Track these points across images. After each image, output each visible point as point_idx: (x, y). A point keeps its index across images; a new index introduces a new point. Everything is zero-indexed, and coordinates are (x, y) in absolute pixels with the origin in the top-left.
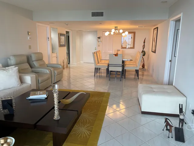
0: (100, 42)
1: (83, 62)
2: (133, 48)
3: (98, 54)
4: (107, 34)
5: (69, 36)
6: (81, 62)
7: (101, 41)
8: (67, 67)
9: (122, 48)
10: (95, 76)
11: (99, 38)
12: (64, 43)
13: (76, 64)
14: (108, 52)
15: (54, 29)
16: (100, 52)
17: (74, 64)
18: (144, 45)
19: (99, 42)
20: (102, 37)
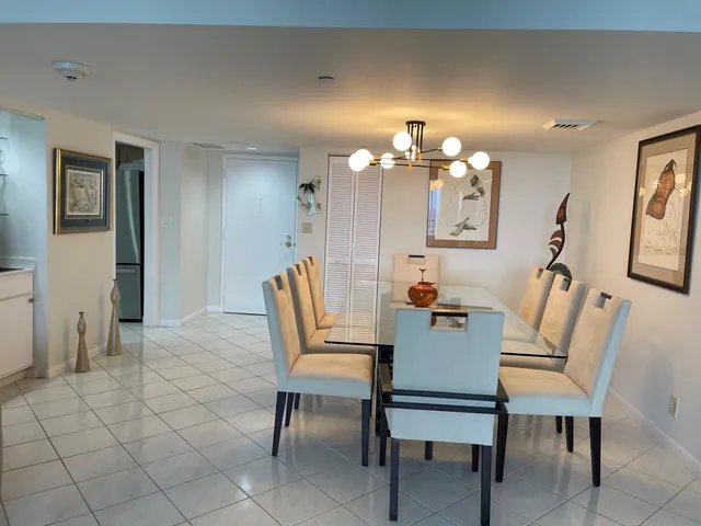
0: (313, 209)
1: (221, 309)
2: (491, 244)
3: (302, 280)
4: (360, 160)
5: (142, 174)
6: (210, 308)
7: (319, 206)
8: (113, 349)
9: (432, 243)
10: (275, 453)
11: (309, 187)
12: (97, 212)
13: (177, 323)
14: (357, 261)
15: (24, 122)
16: (312, 269)
17: (165, 322)
18: (561, 233)
19: (308, 206)
20: (324, 182)
